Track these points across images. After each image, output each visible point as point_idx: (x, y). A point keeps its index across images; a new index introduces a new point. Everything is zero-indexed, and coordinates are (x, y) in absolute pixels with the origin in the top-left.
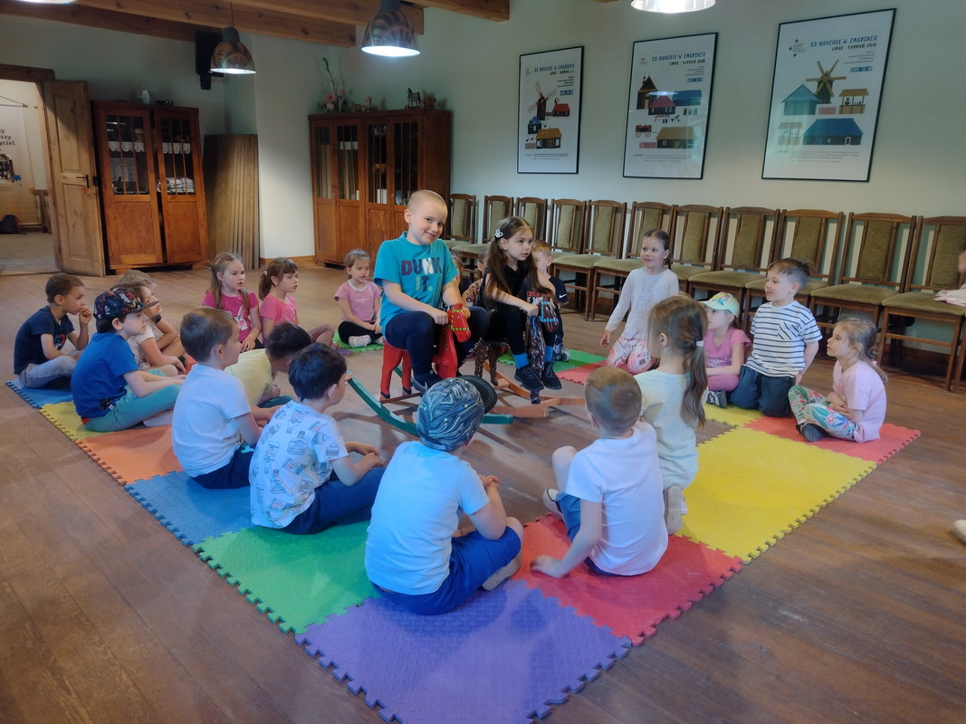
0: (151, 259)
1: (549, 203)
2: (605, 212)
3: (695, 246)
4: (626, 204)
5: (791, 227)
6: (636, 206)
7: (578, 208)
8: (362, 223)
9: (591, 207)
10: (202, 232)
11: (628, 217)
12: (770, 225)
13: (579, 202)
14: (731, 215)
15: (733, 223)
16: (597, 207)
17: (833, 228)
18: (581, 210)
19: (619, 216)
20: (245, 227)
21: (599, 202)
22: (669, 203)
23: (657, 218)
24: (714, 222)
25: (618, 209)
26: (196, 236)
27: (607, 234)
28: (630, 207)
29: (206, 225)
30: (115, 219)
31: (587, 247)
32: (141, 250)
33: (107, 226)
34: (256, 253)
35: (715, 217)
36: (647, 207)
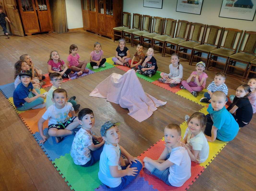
0: (37, 31)
1: (153, 18)
2: (170, 22)
3: (196, 36)
4: (176, 20)
5: (226, 33)
6: (179, 21)
7: (161, 20)
8: (96, 19)
9: (165, 20)
10: (51, 22)
11: (177, 24)
12: (220, 32)
13: (162, 18)
14: (208, 27)
15: (209, 30)
16: (167, 21)
17: (239, 35)
18: (163, 21)
19: (174, 24)
20: (62, 20)
21: (168, 19)
22: (190, 21)
23: (185, 26)
24: (203, 29)
25: (174, 22)
26: (49, 23)
27: (170, 29)
28: (177, 21)
29: (51, 19)
30: (25, 19)
31: (164, 33)
32: (34, 28)
33: (23, 21)
34: (66, 28)
35: (203, 27)
36: (183, 22)
